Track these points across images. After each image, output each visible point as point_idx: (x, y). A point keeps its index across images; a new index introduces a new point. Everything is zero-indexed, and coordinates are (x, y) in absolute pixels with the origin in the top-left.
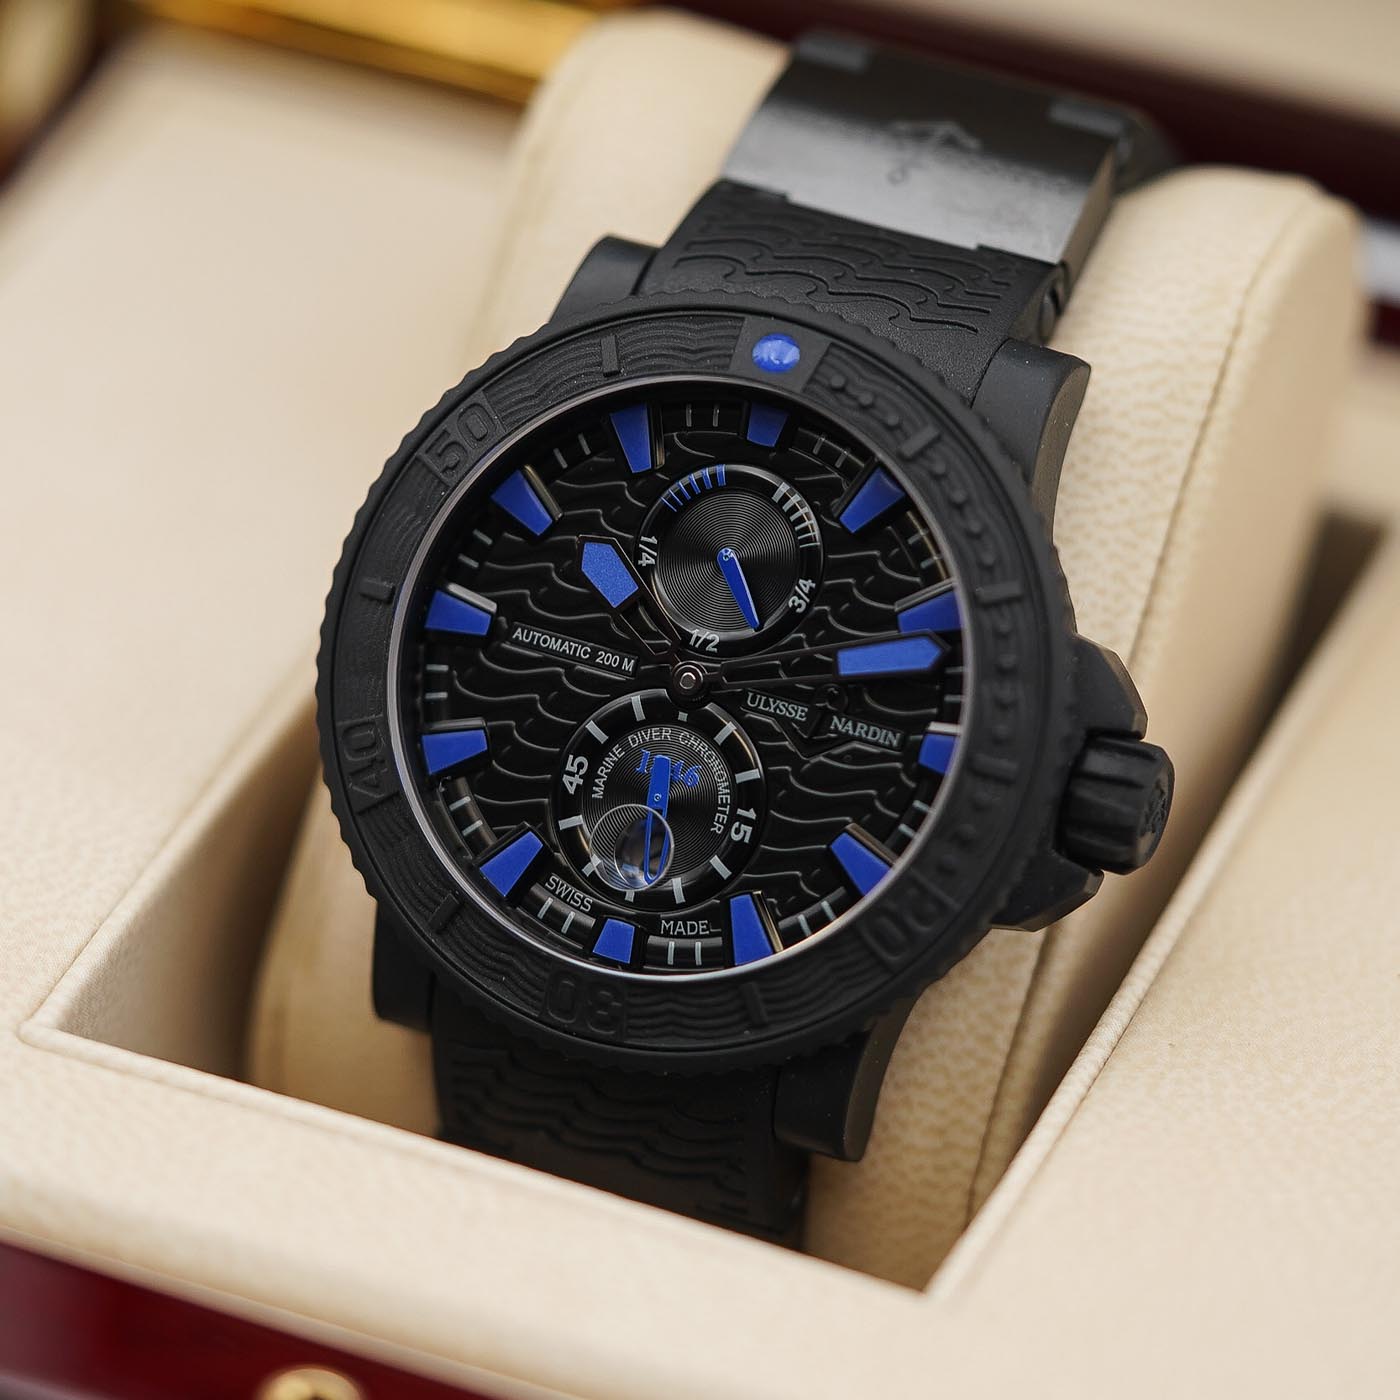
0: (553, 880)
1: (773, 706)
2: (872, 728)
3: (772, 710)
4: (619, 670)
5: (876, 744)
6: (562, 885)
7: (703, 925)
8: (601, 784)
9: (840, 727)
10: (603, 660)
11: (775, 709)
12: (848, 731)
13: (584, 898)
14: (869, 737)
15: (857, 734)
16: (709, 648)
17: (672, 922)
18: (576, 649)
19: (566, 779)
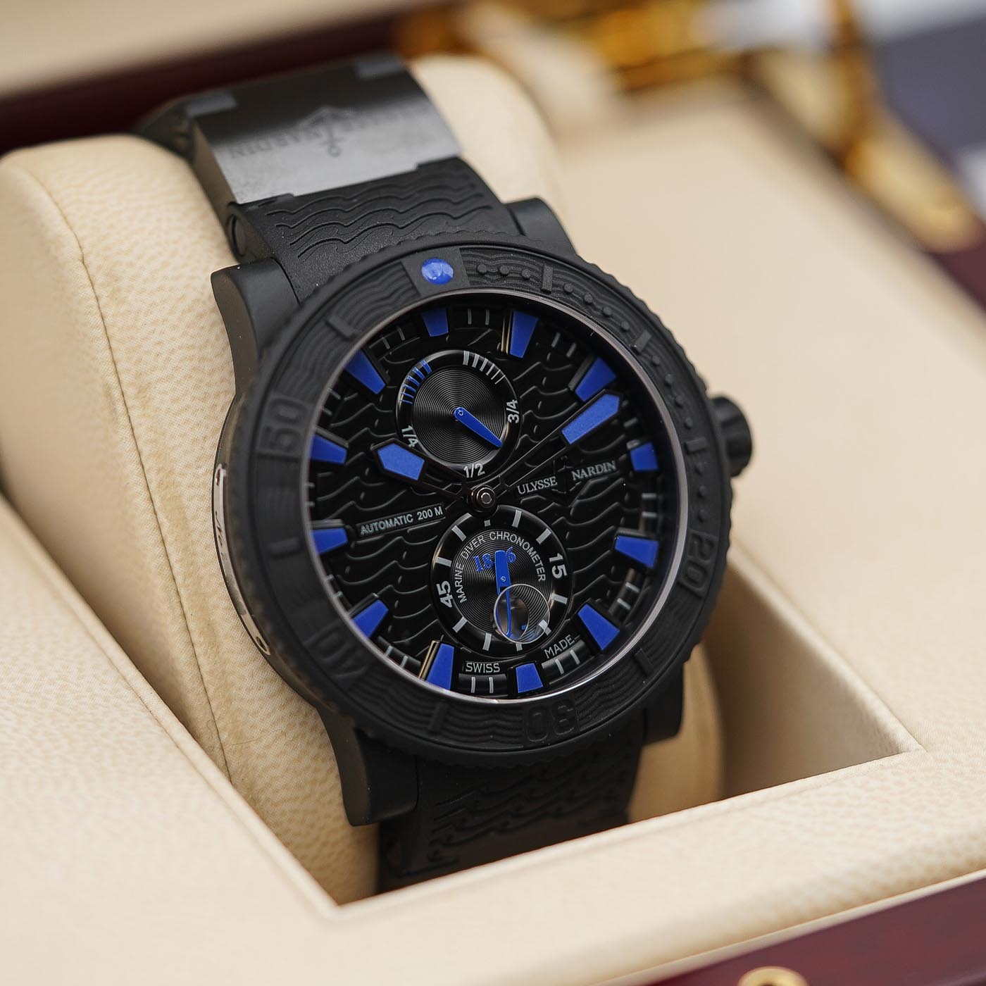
0: (469, 665)
1: (535, 487)
2: (597, 466)
3: (536, 489)
4: (435, 517)
5: (604, 474)
6: (476, 665)
7: (568, 639)
8: (461, 592)
9: (579, 476)
10: (422, 516)
11: (537, 488)
12: (584, 476)
13: (493, 664)
14: (598, 473)
15: (590, 475)
16: (480, 473)
17: (550, 648)
18: (403, 519)
19: (443, 600)
